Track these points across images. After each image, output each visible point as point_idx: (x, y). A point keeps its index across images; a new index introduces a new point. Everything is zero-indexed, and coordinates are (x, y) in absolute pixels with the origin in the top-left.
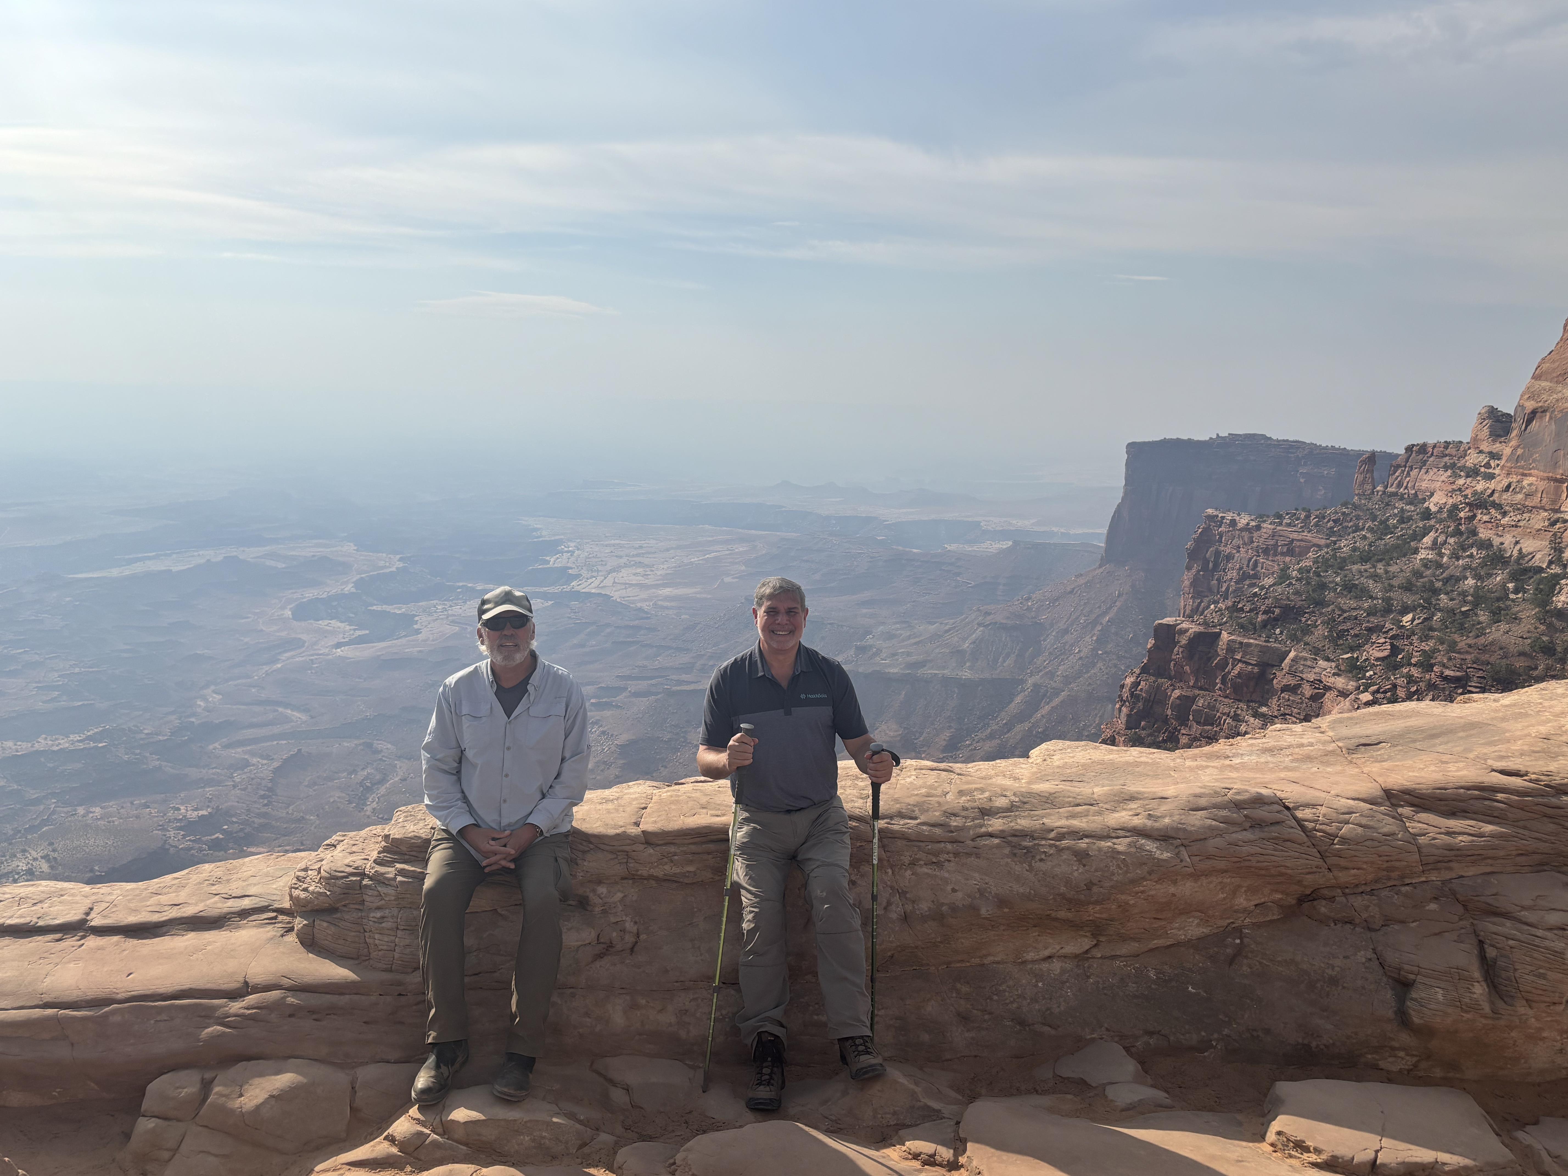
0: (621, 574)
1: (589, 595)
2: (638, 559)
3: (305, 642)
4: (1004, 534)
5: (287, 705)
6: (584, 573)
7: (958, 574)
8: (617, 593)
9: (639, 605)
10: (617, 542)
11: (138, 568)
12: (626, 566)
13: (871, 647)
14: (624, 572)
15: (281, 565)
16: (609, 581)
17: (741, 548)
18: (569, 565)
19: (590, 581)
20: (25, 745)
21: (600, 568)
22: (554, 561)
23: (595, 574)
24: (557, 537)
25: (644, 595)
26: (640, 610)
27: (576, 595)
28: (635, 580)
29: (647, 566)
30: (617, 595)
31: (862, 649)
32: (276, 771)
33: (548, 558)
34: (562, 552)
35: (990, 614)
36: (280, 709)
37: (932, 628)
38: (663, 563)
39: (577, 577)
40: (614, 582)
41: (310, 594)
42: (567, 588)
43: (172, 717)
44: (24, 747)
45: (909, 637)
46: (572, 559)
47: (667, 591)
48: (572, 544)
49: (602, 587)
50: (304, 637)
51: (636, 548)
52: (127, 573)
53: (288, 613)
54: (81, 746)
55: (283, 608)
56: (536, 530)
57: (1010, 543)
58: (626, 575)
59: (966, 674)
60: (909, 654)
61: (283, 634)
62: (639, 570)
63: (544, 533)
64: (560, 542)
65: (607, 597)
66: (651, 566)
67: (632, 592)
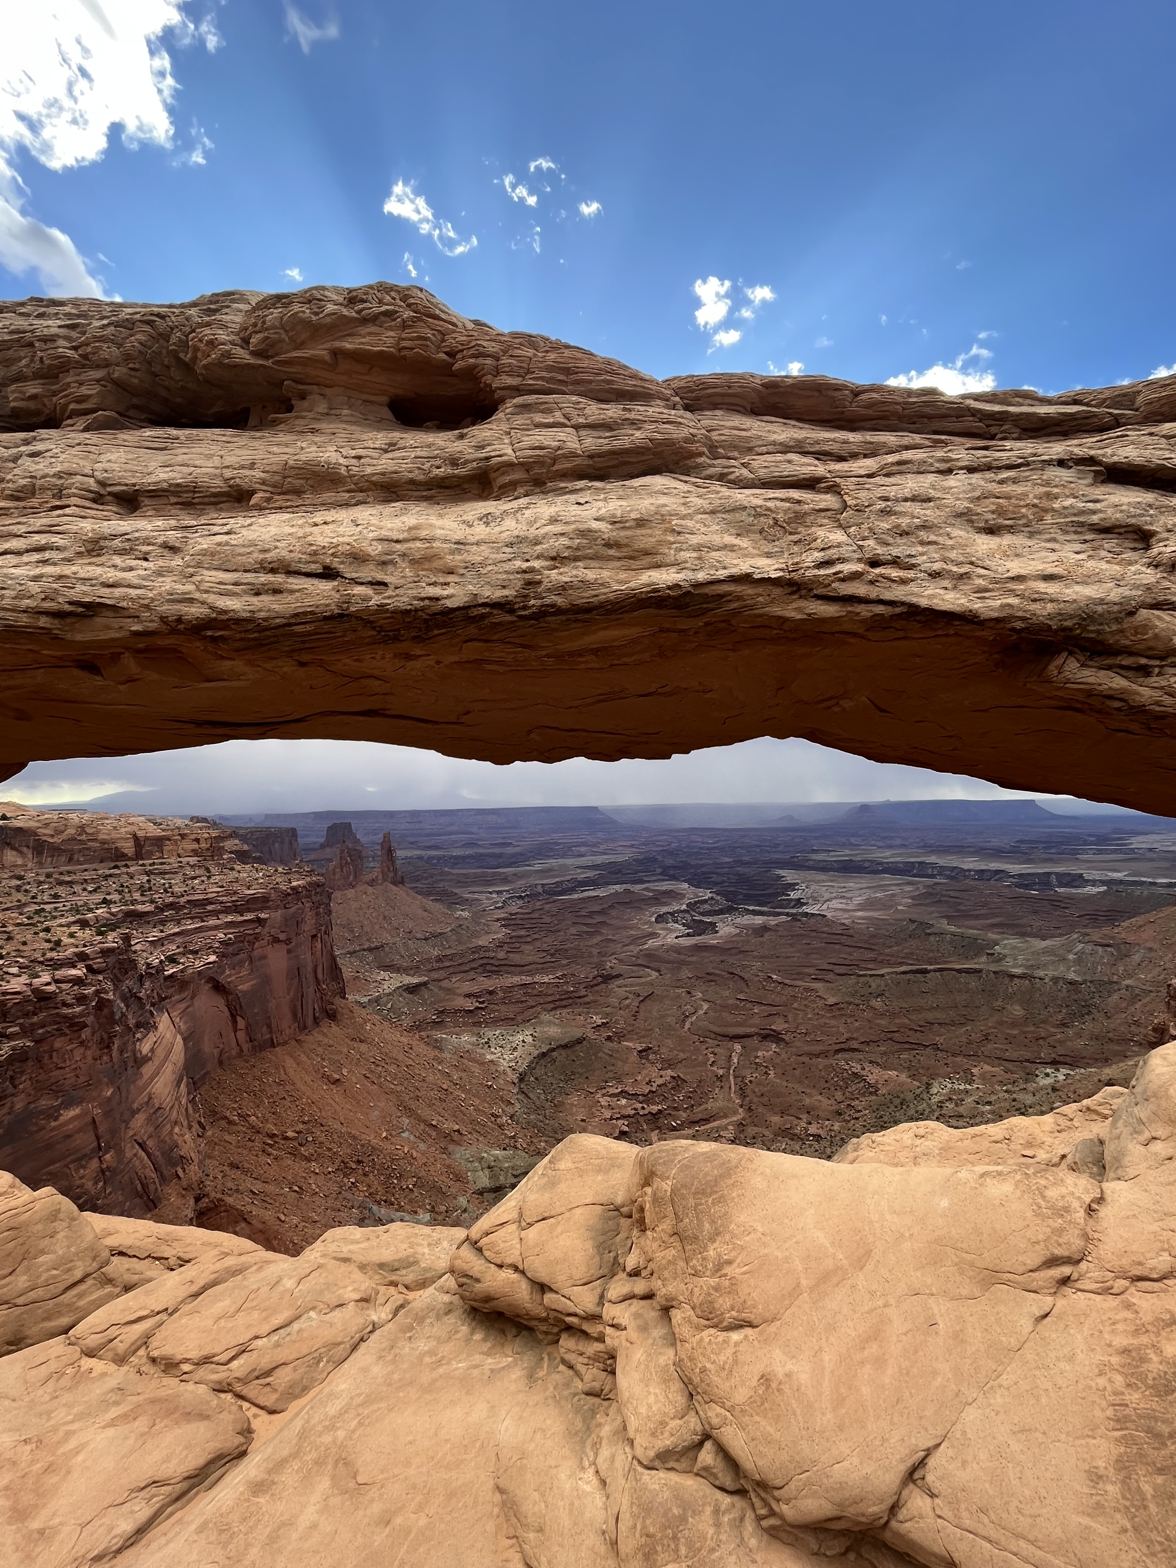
0: (832, 903)
1: (813, 915)
3: (660, 935)
4: (1103, 883)
5: (649, 968)
6: (810, 901)
7: (1068, 908)
9: (843, 921)
10: (830, 884)
12: (835, 898)
14: (834, 901)
16: (825, 907)
17: (908, 888)
18: (802, 897)
19: (814, 906)
21: (820, 899)
22: (793, 895)
23: (817, 902)
24: (795, 881)
25: (846, 916)
26: (843, 924)
27: (805, 914)
28: (841, 906)
29: (849, 898)
30: (829, 915)
31: (992, 956)
32: (641, 1002)
33: (790, 893)
34: (798, 890)
35: (1089, 936)
38: (858, 897)
39: (806, 904)
40: (829, 908)
42: (800, 910)
46: (804, 894)
47: (860, 914)
48: (804, 885)
49: (821, 911)
50: (660, 932)
51: (842, 888)
52: (582, 897)
53: (653, 919)
55: (651, 916)
56: (784, 876)
57: (1106, 888)
58: (835, 904)
59: (1072, 976)
60: (1027, 961)
61: (650, 930)
62: (844, 901)
63: (787, 878)
64: (797, 884)
65: (824, 916)
66: (851, 898)
67: (839, 914)
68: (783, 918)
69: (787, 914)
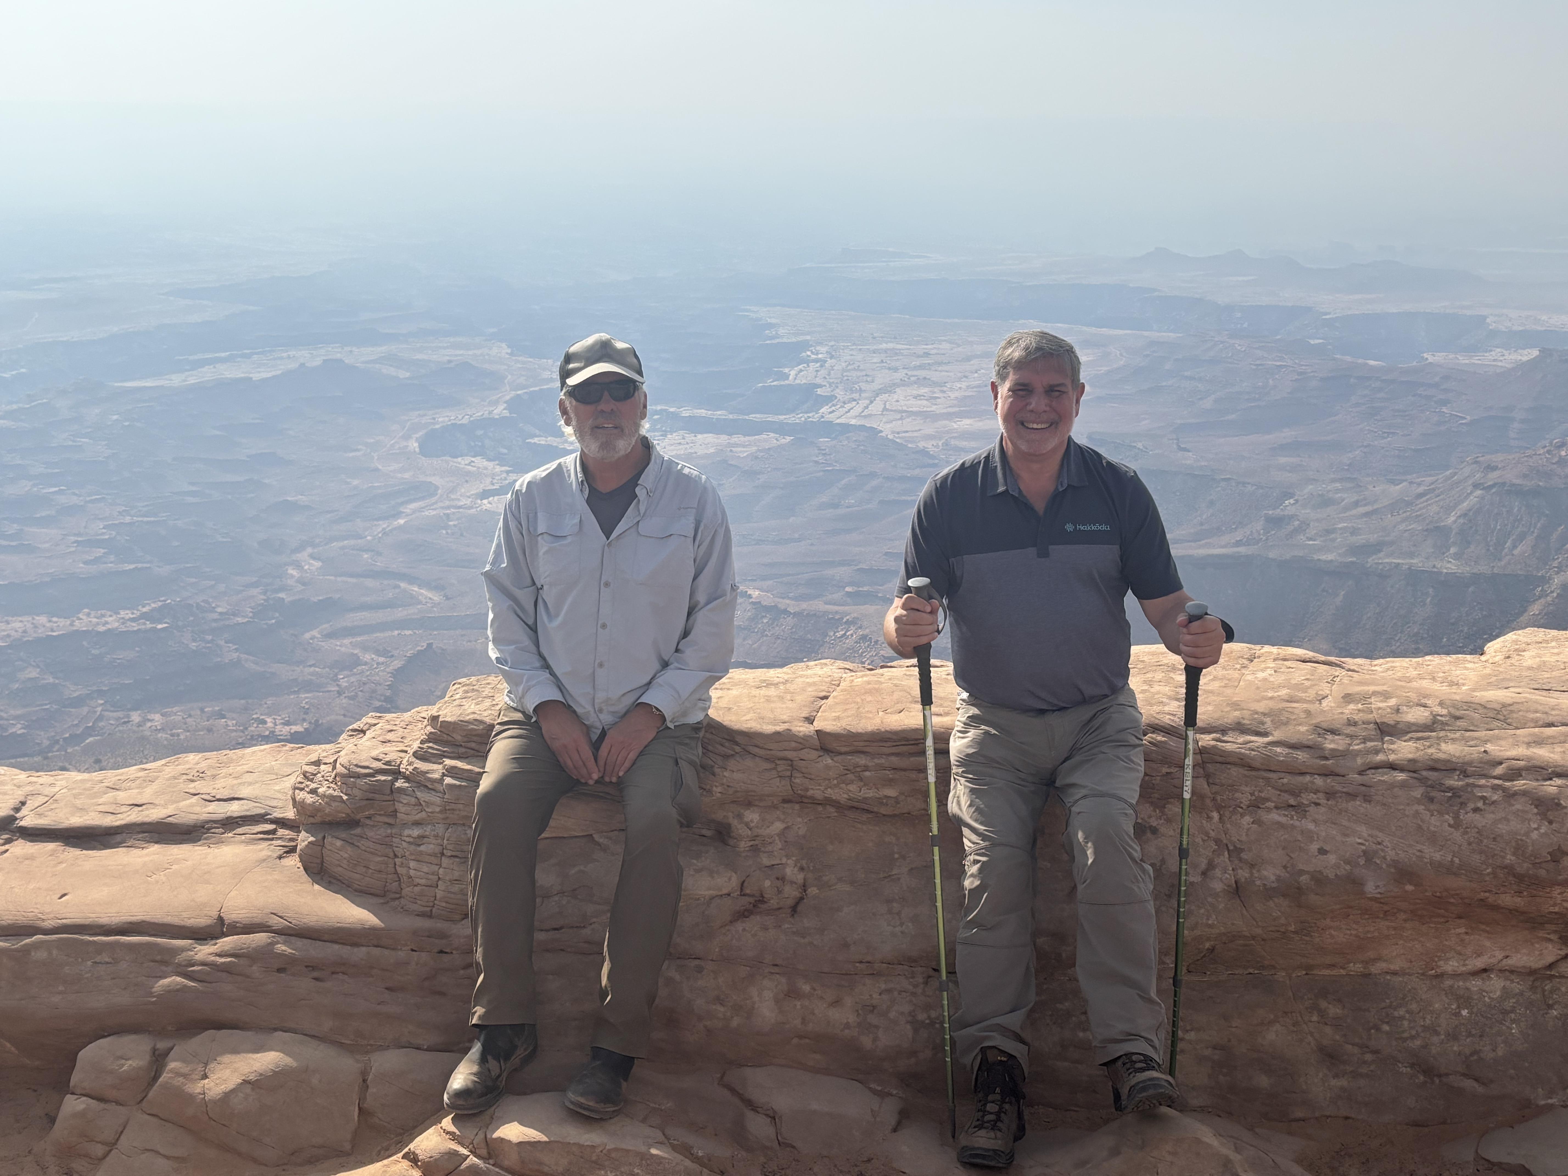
0: (896, 397)
1: (846, 428)
2: (922, 373)
3: (437, 488)
4: (1524, 338)
5: (411, 580)
6: (840, 393)
7: (1445, 402)
8: (889, 426)
9: (921, 445)
10: (891, 345)
11: (207, 374)
12: (903, 383)
13: (1292, 517)
14: (901, 393)
15: (403, 374)
16: (876, 407)
18: (818, 381)
19: (848, 406)
20: (63, 622)
21: (863, 386)
22: (795, 376)
23: (856, 396)
24: (801, 338)
25: (929, 429)
26: (924, 452)
27: (827, 428)
28: (916, 405)
29: (935, 384)
30: (888, 429)
31: (1276, 522)
32: (397, 673)
33: (786, 370)
34: (807, 361)
35: (1494, 468)
36: (403, 585)
37: (1395, 490)
38: (960, 380)
39: (828, 399)
40: (885, 409)
41: (444, 418)
42: (814, 417)
43: (254, 591)
44: (61, 625)
45: (1356, 504)
46: (823, 372)
47: (965, 424)
48: (823, 349)
49: (865, 417)
50: (436, 480)
51: (919, 356)
52: (192, 381)
53: (414, 445)
54: (135, 626)
55: (407, 437)
56: (771, 326)
57: (1535, 353)
58: (902, 398)
59: (1450, 566)
60: (1354, 532)
61: (407, 475)
62: (924, 391)
63: (781, 331)
64: (805, 346)
65: (874, 431)
66: (941, 384)
67: (908, 424)
68: (770, 439)
69: (781, 429)
